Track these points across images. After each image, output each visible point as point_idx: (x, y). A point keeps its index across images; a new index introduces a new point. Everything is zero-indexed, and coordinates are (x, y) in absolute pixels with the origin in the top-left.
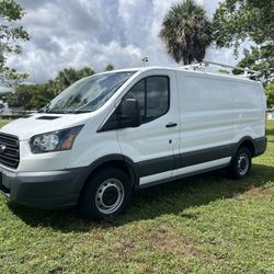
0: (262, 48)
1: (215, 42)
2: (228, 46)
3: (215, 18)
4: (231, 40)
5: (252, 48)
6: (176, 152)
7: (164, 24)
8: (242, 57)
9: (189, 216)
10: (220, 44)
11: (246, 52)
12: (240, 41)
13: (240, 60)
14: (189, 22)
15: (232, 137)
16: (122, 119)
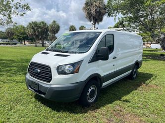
0: (125, 17)
1: (107, 14)
2: (112, 16)
3: (108, 3)
4: (113, 14)
5: (122, 18)
6: (115, 70)
7: (85, 4)
8: (117, 21)
9: (127, 101)
10: (109, 15)
11: (119, 19)
12: (117, 14)
13: (116, 22)
14: (97, 4)
15: (132, 61)
16: (98, 56)
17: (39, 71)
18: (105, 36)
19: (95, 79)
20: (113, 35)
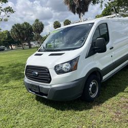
11: (106, 5)
13: (103, 9)
17: (37, 73)
18: (98, 26)
19: (95, 74)
20: (106, 24)
